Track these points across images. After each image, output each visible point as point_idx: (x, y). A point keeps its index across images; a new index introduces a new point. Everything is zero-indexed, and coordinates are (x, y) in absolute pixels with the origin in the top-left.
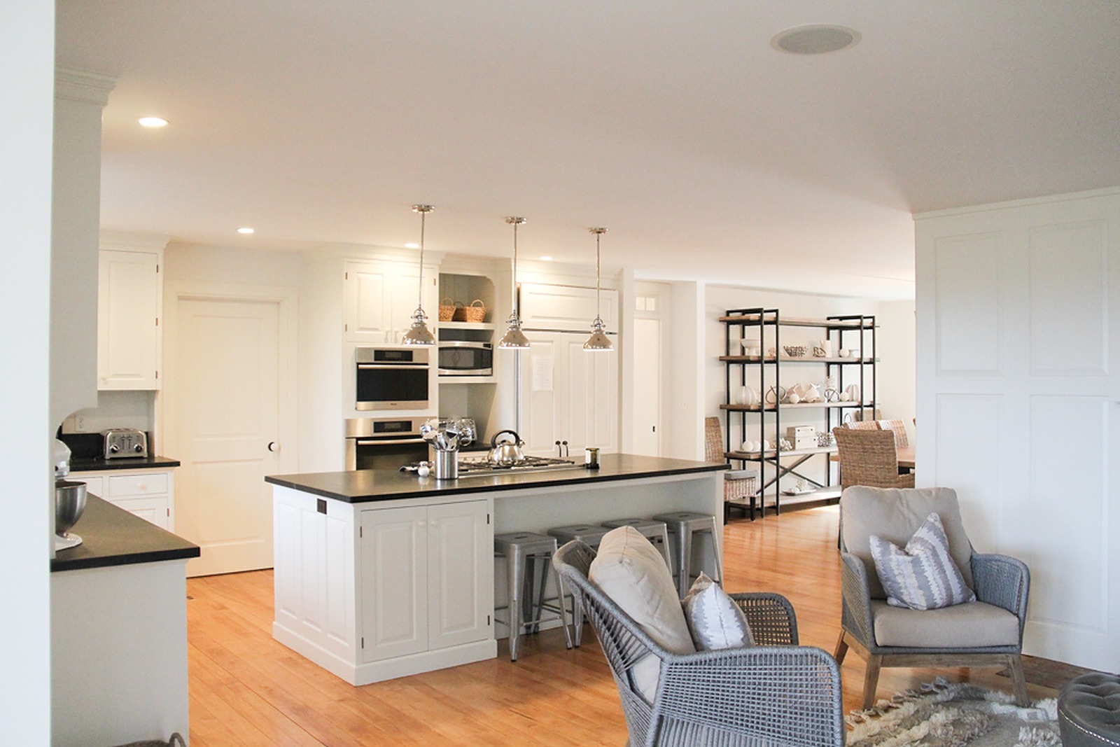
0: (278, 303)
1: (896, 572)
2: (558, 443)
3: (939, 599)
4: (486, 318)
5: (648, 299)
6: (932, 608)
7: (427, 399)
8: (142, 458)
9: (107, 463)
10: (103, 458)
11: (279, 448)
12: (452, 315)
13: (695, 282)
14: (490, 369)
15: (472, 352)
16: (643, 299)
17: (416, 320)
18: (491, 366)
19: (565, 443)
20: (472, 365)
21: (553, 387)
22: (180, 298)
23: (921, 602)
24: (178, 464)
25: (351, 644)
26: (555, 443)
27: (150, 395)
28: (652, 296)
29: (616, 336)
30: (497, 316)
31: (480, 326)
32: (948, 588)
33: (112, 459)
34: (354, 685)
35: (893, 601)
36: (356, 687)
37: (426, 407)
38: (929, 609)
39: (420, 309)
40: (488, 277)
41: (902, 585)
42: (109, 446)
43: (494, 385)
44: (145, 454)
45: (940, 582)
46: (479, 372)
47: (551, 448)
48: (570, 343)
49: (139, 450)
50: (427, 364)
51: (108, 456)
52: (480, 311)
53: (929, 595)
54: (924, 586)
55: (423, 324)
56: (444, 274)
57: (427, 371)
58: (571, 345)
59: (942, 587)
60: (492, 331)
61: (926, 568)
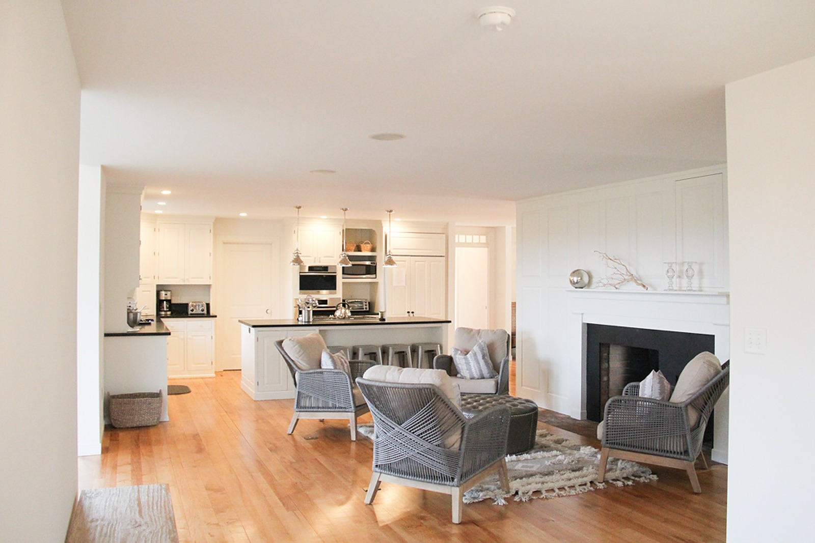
0: (271, 244)
1: (458, 363)
2: (408, 312)
3: (476, 374)
4: (373, 250)
5: (481, 236)
6: (472, 378)
7: (335, 289)
8: (203, 314)
9: (189, 315)
10: (187, 313)
11: (271, 312)
12: (354, 249)
13: (505, 227)
14: (375, 275)
15: (364, 267)
16: (478, 236)
17: (296, 255)
18: (376, 273)
19: (413, 313)
20: (365, 273)
21: (406, 284)
22: (224, 243)
23: (468, 376)
24: (216, 316)
25: (254, 384)
26: (406, 312)
27: (209, 286)
28: (484, 235)
29: (444, 258)
30: (378, 249)
31: (370, 254)
32: (481, 371)
33: (191, 314)
34: (254, 399)
35: (459, 375)
36: (255, 401)
37: (335, 293)
38: (471, 379)
39: (297, 250)
40: (373, 229)
41: (461, 368)
42: (190, 308)
43: (377, 283)
44: (205, 312)
45: (477, 368)
46: (369, 276)
47: (405, 315)
48: (416, 261)
49: (203, 310)
50: (335, 273)
51: (190, 312)
52: (369, 246)
53: (471, 373)
54: (469, 369)
55: (298, 256)
56: (349, 229)
57: (335, 276)
58: (417, 263)
59: (477, 370)
60: (376, 256)
61: (470, 361)
